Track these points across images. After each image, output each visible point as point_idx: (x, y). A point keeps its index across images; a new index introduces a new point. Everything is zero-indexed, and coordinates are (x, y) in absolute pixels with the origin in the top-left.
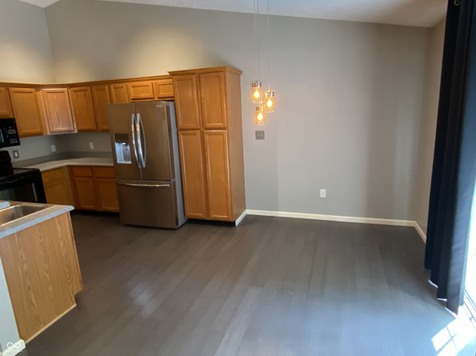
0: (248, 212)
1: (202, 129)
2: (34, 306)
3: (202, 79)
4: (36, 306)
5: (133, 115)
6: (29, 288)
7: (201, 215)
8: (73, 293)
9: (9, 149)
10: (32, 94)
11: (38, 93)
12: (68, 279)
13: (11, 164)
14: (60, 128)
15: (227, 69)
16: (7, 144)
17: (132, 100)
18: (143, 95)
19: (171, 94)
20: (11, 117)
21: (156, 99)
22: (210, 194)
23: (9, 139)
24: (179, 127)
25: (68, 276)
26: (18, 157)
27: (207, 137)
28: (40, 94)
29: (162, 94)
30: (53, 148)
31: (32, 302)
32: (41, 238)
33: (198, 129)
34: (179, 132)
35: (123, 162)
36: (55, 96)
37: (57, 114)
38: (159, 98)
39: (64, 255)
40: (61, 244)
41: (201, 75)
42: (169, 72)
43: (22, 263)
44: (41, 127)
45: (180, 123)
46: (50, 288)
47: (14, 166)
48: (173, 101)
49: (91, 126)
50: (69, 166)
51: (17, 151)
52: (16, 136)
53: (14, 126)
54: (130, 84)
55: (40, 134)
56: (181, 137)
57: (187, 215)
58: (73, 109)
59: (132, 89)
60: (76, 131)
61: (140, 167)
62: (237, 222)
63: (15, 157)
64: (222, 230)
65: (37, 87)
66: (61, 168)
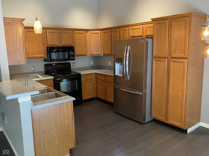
0: (201, 124)
1: (169, 58)
2: (46, 149)
3: (173, 22)
4: (47, 149)
5: (126, 47)
6: (45, 139)
7: (162, 118)
8: (69, 148)
9: (71, 62)
10: (84, 34)
11: (87, 33)
12: (67, 139)
13: (71, 69)
14: (95, 53)
15: (193, 14)
16: (69, 59)
17: (131, 37)
18: (137, 35)
19: (151, 33)
20: (73, 46)
21: (144, 36)
22: (170, 105)
23: (70, 56)
24: (154, 56)
25: (67, 137)
26: (75, 66)
27: (172, 64)
28: (88, 34)
29: (148, 34)
30: (92, 63)
31: (45, 146)
32: (55, 113)
33: (166, 58)
34: (153, 59)
35: (119, 75)
36: (94, 35)
37: (94, 45)
38: (146, 36)
39: (66, 125)
40: (66, 118)
41: (172, 20)
42: (152, 19)
43: (43, 125)
44: (86, 52)
45: (155, 53)
46: (56, 142)
47: (72, 70)
48: (152, 38)
49: (109, 52)
50: (96, 73)
51: (74, 63)
52: (74, 56)
53: (73, 51)
54: (130, 28)
55: (85, 55)
56: (154, 62)
57: (152, 116)
58: (102, 42)
59: (131, 31)
60: (102, 55)
61: (126, 79)
62: (189, 131)
63: (73, 66)
64: (176, 133)
65: (87, 30)
66: (92, 74)
